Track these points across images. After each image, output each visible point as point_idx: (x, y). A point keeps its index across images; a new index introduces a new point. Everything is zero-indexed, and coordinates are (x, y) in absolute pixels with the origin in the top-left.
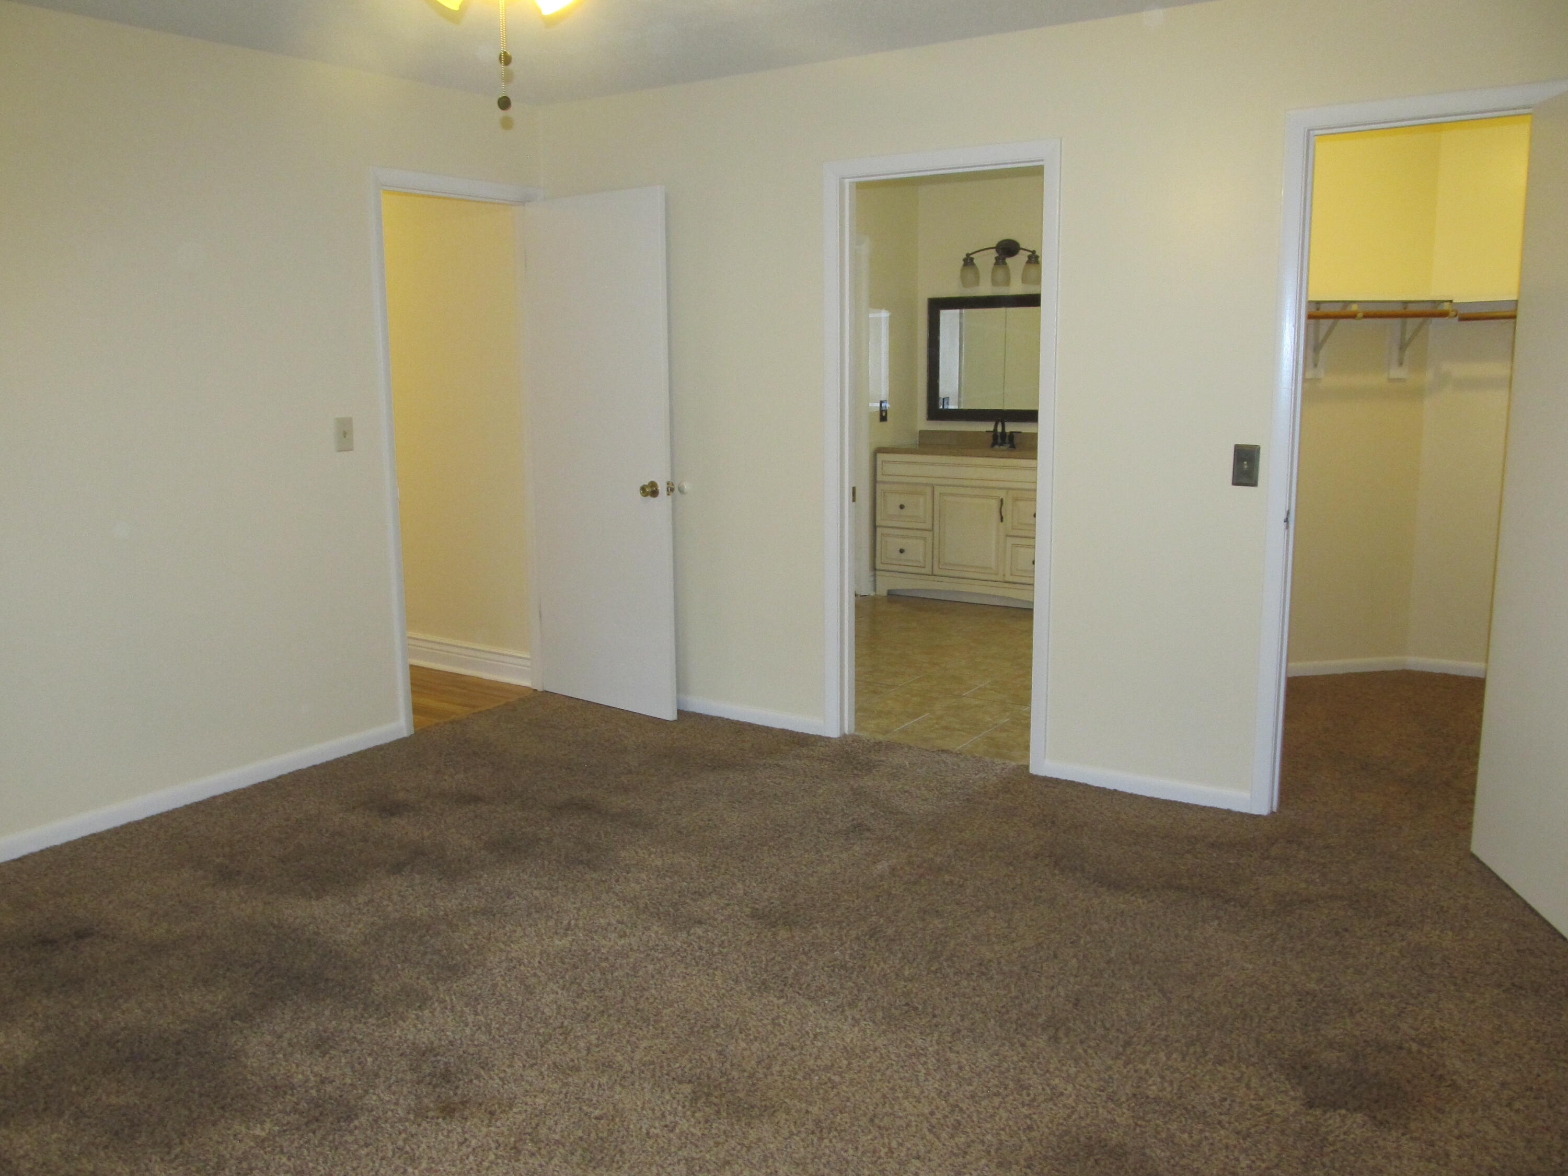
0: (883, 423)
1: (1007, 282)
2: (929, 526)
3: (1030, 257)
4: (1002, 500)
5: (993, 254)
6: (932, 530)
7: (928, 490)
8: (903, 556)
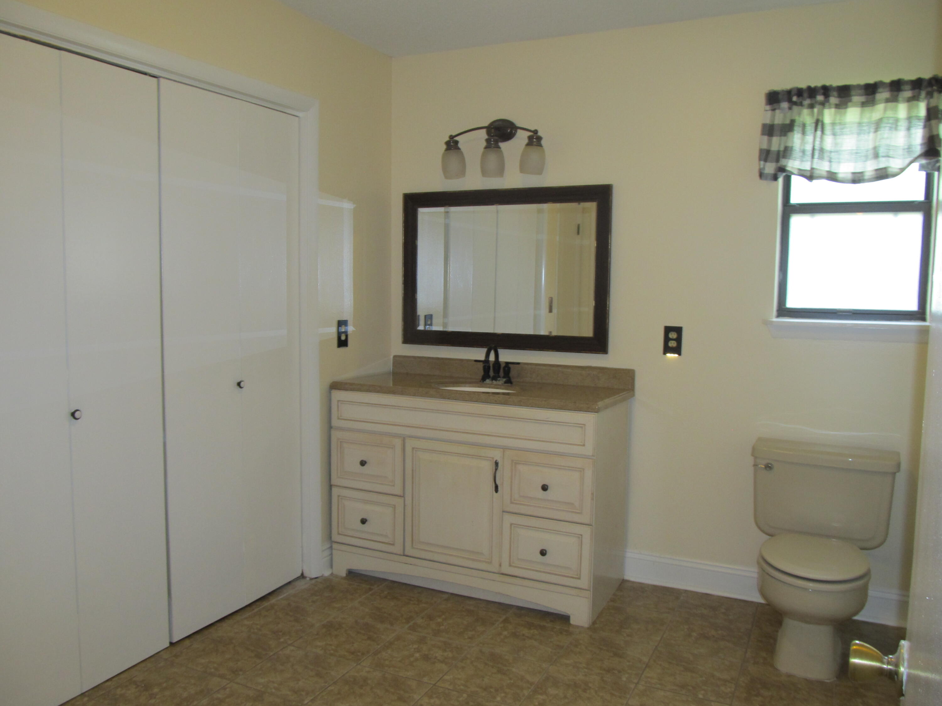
0: (343, 349)
1: (501, 171)
2: (398, 490)
3: (530, 138)
4: (497, 464)
5: (483, 135)
6: (403, 496)
7: (398, 442)
8: (365, 527)
